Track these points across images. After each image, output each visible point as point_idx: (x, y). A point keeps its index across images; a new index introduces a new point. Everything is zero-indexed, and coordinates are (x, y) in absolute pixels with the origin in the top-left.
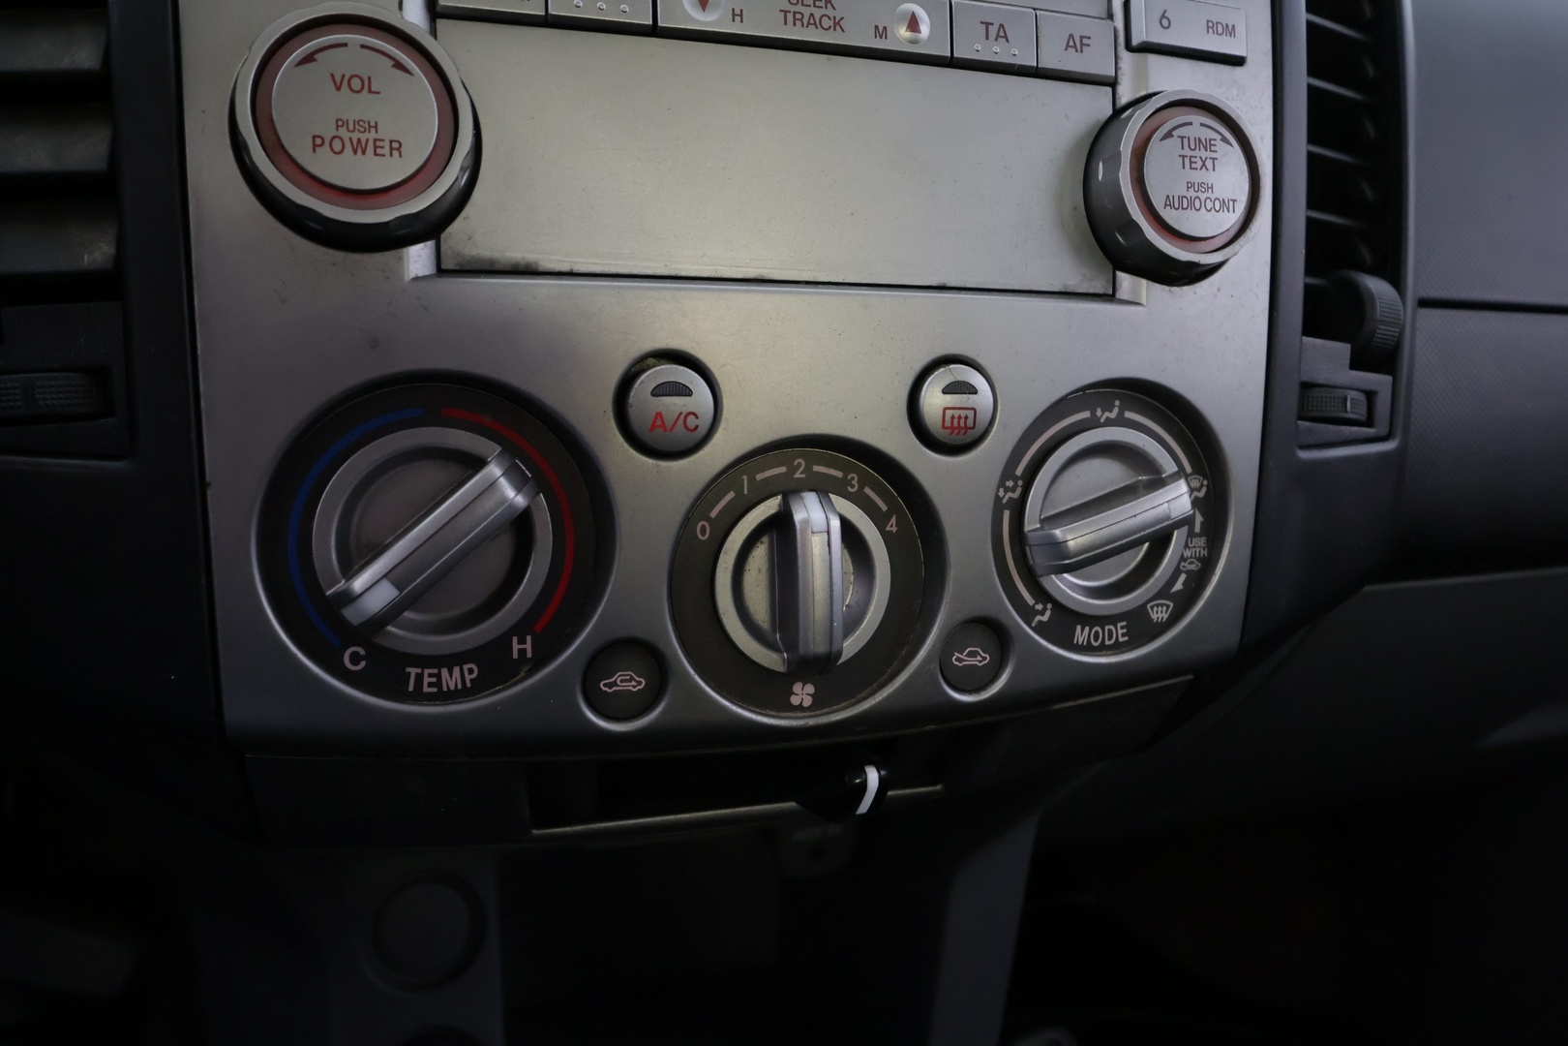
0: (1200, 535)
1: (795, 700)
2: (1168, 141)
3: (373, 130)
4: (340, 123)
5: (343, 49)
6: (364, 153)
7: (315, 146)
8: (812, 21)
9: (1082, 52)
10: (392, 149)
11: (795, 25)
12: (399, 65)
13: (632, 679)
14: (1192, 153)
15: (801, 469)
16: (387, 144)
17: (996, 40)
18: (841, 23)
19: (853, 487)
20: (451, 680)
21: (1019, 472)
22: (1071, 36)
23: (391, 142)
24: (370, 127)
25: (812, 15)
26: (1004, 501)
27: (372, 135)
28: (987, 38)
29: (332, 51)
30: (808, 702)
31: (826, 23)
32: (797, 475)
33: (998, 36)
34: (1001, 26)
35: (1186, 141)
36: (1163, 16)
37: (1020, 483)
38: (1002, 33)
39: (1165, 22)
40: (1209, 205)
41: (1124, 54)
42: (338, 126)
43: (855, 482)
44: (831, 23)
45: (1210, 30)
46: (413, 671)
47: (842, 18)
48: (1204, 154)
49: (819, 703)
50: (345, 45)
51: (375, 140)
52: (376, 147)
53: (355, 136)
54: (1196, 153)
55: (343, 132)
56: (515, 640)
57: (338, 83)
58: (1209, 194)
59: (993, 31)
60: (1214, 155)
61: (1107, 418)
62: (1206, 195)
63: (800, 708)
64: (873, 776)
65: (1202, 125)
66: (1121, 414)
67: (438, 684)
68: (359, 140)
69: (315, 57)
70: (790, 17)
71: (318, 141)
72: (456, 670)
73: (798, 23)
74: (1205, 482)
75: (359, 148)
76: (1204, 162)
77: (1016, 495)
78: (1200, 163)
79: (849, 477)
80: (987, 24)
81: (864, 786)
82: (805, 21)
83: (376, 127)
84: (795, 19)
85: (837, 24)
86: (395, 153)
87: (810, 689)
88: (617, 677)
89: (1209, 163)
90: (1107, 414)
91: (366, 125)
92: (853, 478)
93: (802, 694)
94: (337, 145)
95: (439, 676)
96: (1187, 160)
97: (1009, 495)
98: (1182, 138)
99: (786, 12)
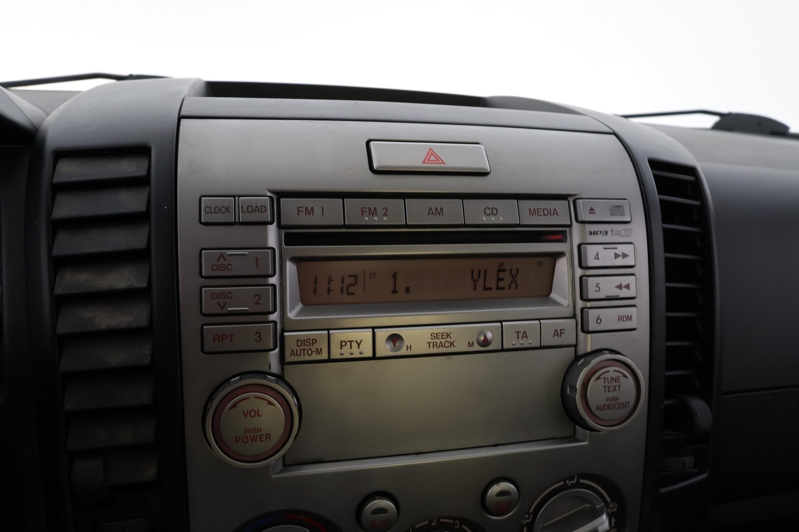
0: (614, 527)
2: (598, 381)
3: (259, 431)
4: (246, 431)
5: (248, 400)
6: (256, 441)
7: (236, 441)
8: (441, 345)
9: (561, 336)
10: (267, 438)
11: (433, 348)
12: (270, 403)
14: (609, 385)
15: (435, 521)
16: (265, 436)
17: (522, 338)
18: (454, 344)
19: (457, 526)
21: (531, 511)
22: (556, 330)
23: (266, 435)
24: (258, 430)
25: (441, 342)
26: (524, 524)
27: (259, 433)
28: (518, 338)
29: (244, 401)
31: (447, 344)
32: (434, 524)
33: (523, 337)
34: (525, 332)
35: (606, 380)
36: (598, 318)
37: (532, 515)
38: (525, 335)
39: (599, 321)
40: (617, 406)
41: (581, 335)
42: (245, 432)
43: (458, 524)
44: (449, 344)
45: (620, 320)
47: (454, 341)
48: (614, 384)
50: (248, 398)
51: (260, 435)
52: (260, 438)
53: (252, 435)
54: (612, 384)
55: (248, 435)
57: (246, 414)
58: (617, 402)
59: (521, 335)
60: (619, 384)
61: (572, 484)
62: (616, 402)
65: (614, 371)
66: (578, 481)
68: (254, 436)
69: (237, 405)
70: (431, 345)
71: (238, 439)
73: (435, 347)
74: (617, 505)
75: (254, 439)
76: (615, 388)
77: (530, 520)
78: (613, 388)
79: (456, 522)
80: (518, 333)
82: (438, 346)
83: (260, 430)
84: (433, 345)
85: (452, 344)
86: (268, 439)
89: (617, 388)
90: (572, 482)
91: (257, 430)
92: (457, 522)
94: (245, 440)
96: (607, 388)
97: (527, 521)
98: (605, 378)
99: (429, 343)
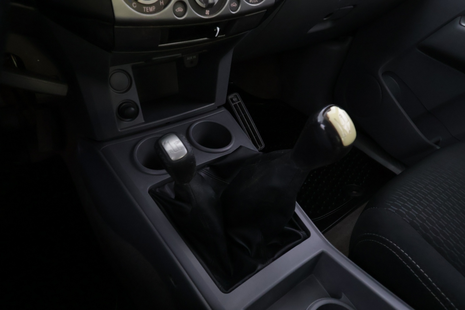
1: (206, 13)
13: (180, 9)
20: (151, 9)
30: (208, 14)
46: (144, 8)
49: (211, 14)
56: (160, 1)
63: (207, 15)
64: (218, 29)
67: (149, 10)
72: (152, 8)
81: (217, 31)
87: (208, 11)
88: (178, 8)
93: (207, 12)
95: (149, 9)
